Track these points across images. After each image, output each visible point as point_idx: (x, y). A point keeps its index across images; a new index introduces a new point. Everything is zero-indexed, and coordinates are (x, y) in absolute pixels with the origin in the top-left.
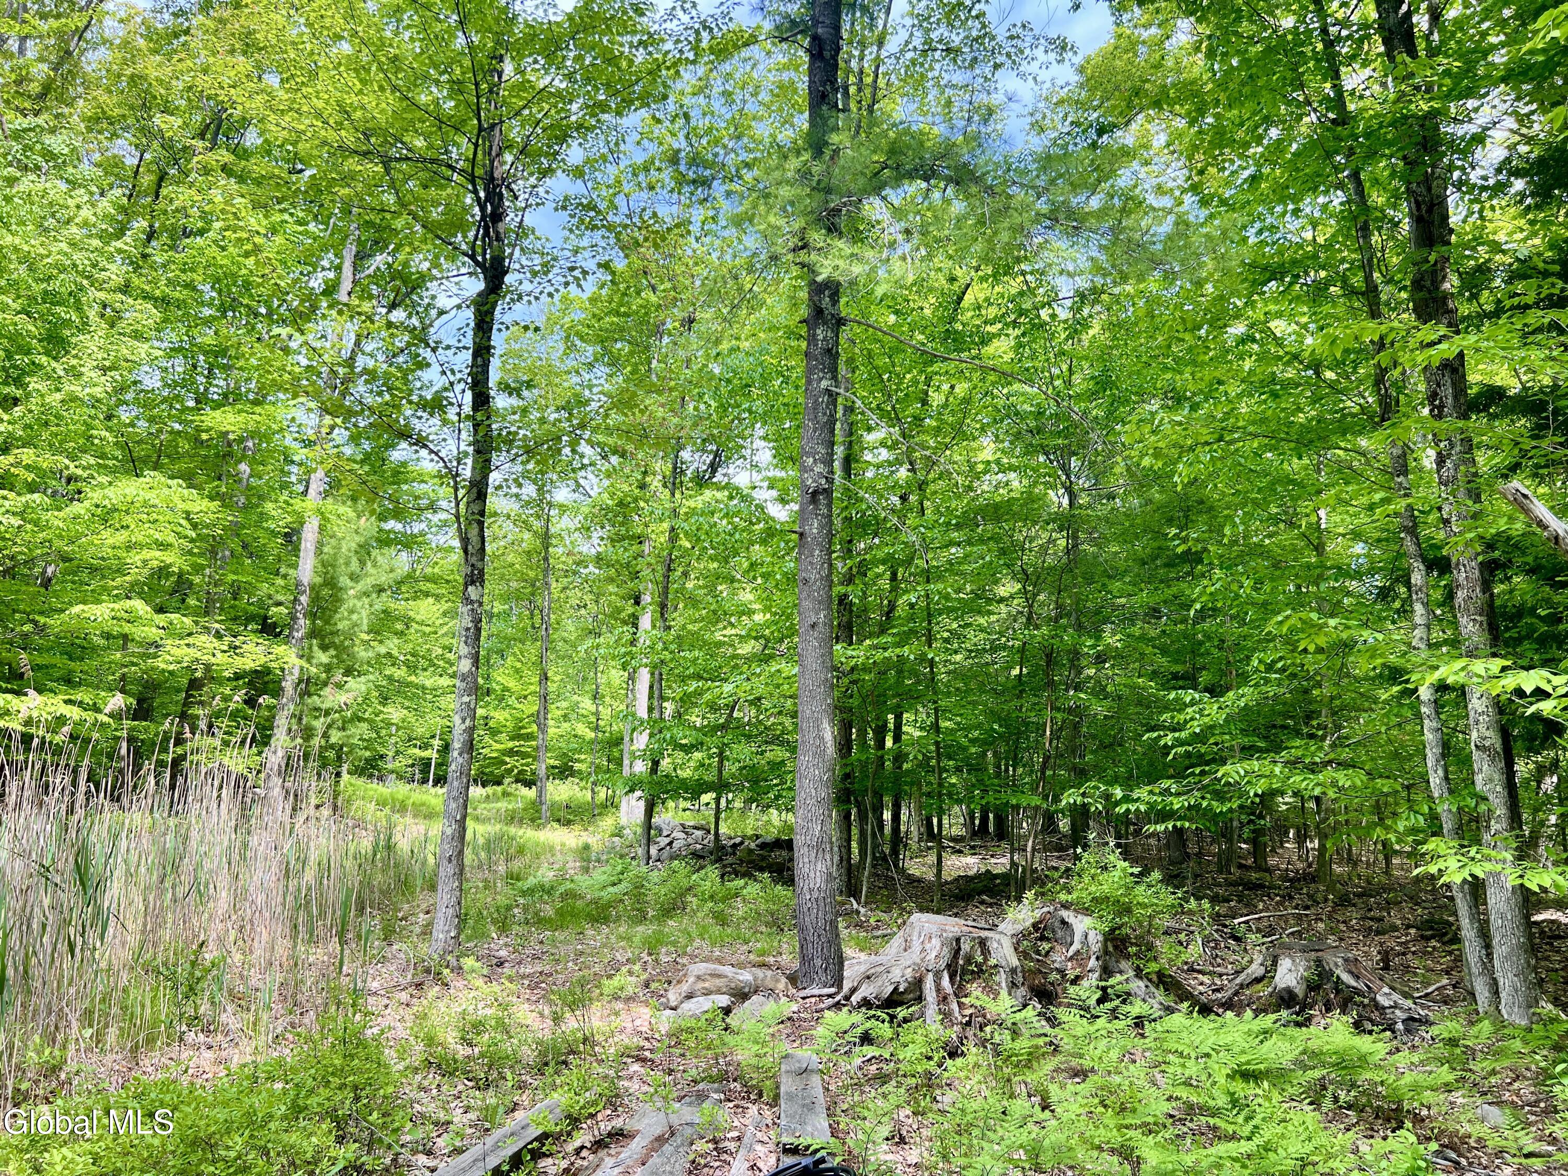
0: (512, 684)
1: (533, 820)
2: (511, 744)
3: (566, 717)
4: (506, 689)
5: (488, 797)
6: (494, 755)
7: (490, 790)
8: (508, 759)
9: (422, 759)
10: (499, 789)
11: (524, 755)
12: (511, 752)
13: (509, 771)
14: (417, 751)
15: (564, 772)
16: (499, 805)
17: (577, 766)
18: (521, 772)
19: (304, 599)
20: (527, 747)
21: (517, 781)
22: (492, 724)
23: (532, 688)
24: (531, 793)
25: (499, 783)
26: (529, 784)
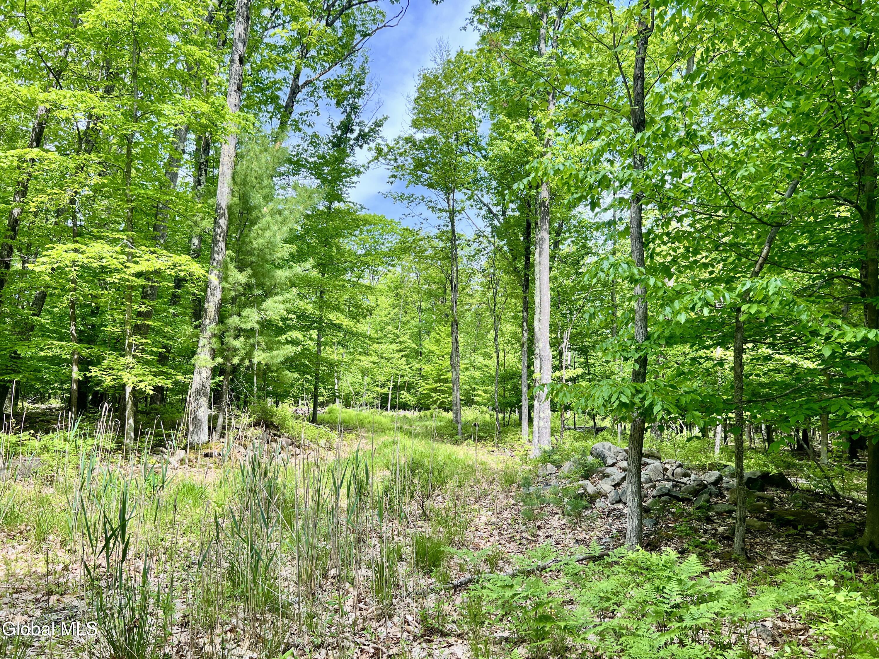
0: (434, 348)
1: (451, 436)
2: (435, 385)
3: (467, 369)
4: (430, 352)
5: (421, 417)
6: (425, 392)
7: (422, 413)
8: (434, 395)
9: (382, 394)
10: (428, 413)
11: (443, 392)
12: (435, 390)
13: (435, 402)
14: (378, 389)
15: (469, 402)
16: (428, 423)
17: (476, 399)
18: (442, 403)
19: (223, 222)
20: (445, 387)
21: (440, 408)
22: (423, 372)
23: (447, 350)
24: (450, 415)
25: (429, 409)
26: (447, 410)
